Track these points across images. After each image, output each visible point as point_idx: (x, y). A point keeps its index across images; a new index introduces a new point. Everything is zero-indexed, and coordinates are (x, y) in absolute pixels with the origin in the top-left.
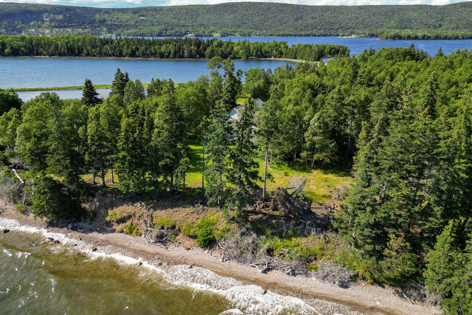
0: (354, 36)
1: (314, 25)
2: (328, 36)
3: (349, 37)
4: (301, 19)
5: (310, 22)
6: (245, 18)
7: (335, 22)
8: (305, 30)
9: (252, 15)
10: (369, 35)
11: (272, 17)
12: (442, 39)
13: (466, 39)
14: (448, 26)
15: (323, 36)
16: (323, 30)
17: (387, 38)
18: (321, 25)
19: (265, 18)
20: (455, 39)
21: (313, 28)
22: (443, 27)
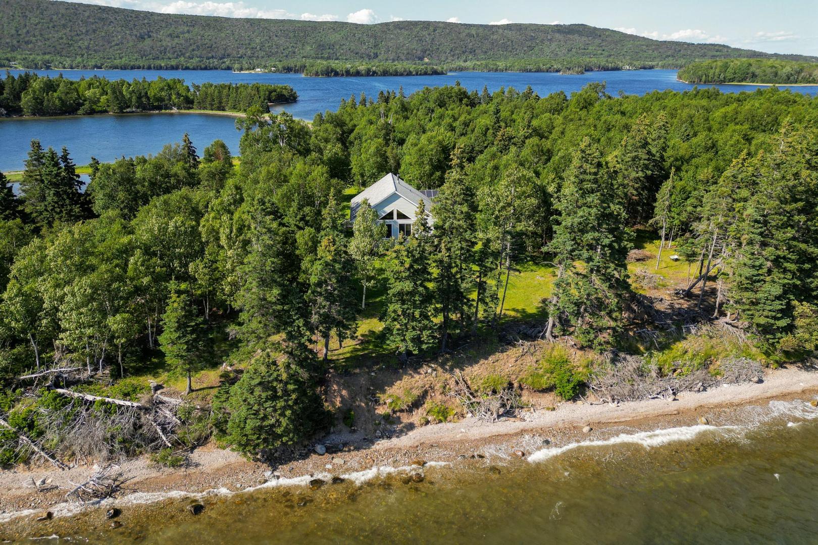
0: (259, 70)
1: (177, 49)
2: (211, 69)
3: (253, 72)
4: (150, 37)
5: (168, 42)
6: (25, 31)
7: (214, 46)
8: (163, 59)
9: (39, 26)
10: (284, 68)
11: (87, 31)
12: (391, 75)
13: (420, 75)
14: (386, 56)
15: (201, 69)
16: (198, 59)
17: (317, 74)
18: (191, 49)
19: (73, 34)
20: (407, 75)
21: (178, 55)
22: (380, 57)
